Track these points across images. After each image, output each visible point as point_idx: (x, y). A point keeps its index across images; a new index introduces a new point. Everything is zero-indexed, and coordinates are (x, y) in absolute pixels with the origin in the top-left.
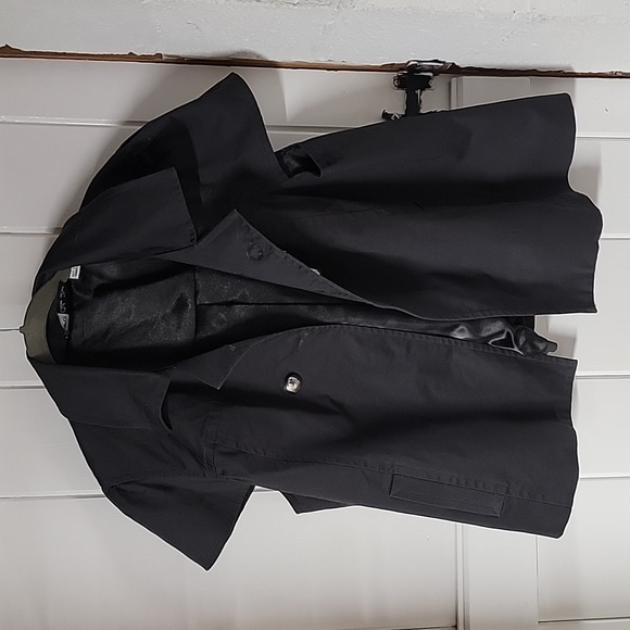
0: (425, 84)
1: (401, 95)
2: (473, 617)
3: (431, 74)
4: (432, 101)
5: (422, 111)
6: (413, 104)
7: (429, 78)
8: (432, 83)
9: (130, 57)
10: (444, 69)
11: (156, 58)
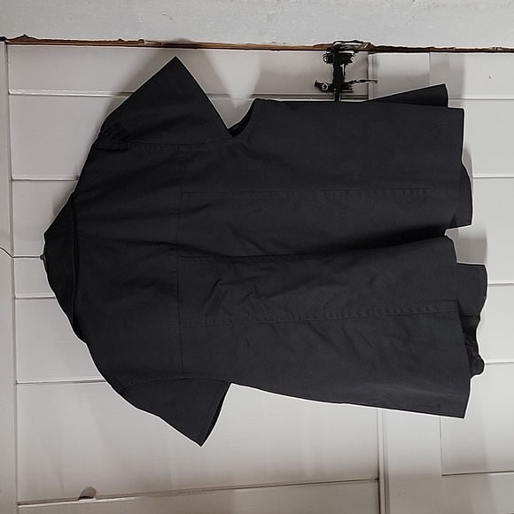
0: (347, 59)
1: (330, 68)
3: (352, 52)
5: (345, 81)
6: (338, 74)
7: (351, 55)
8: (353, 59)
9: (120, 43)
10: (362, 48)
11: (139, 43)
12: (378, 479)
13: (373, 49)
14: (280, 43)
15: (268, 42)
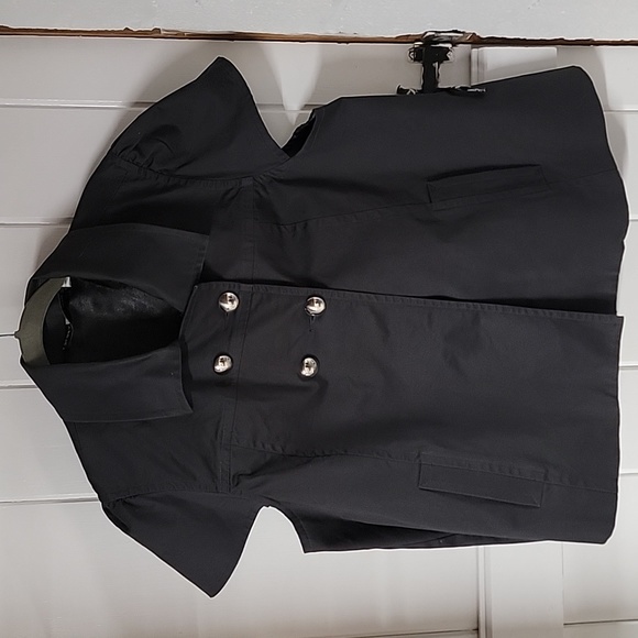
0: (442, 56)
1: (418, 68)
2: (496, 622)
3: (449, 46)
4: (450, 76)
5: (440, 86)
6: (430, 77)
7: (447, 50)
8: (450, 55)
9: (127, 33)
10: (463, 40)
11: (155, 34)
12: (477, 630)
13: (477, 41)
14: (349, 34)
15: (333, 32)
